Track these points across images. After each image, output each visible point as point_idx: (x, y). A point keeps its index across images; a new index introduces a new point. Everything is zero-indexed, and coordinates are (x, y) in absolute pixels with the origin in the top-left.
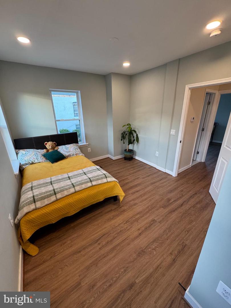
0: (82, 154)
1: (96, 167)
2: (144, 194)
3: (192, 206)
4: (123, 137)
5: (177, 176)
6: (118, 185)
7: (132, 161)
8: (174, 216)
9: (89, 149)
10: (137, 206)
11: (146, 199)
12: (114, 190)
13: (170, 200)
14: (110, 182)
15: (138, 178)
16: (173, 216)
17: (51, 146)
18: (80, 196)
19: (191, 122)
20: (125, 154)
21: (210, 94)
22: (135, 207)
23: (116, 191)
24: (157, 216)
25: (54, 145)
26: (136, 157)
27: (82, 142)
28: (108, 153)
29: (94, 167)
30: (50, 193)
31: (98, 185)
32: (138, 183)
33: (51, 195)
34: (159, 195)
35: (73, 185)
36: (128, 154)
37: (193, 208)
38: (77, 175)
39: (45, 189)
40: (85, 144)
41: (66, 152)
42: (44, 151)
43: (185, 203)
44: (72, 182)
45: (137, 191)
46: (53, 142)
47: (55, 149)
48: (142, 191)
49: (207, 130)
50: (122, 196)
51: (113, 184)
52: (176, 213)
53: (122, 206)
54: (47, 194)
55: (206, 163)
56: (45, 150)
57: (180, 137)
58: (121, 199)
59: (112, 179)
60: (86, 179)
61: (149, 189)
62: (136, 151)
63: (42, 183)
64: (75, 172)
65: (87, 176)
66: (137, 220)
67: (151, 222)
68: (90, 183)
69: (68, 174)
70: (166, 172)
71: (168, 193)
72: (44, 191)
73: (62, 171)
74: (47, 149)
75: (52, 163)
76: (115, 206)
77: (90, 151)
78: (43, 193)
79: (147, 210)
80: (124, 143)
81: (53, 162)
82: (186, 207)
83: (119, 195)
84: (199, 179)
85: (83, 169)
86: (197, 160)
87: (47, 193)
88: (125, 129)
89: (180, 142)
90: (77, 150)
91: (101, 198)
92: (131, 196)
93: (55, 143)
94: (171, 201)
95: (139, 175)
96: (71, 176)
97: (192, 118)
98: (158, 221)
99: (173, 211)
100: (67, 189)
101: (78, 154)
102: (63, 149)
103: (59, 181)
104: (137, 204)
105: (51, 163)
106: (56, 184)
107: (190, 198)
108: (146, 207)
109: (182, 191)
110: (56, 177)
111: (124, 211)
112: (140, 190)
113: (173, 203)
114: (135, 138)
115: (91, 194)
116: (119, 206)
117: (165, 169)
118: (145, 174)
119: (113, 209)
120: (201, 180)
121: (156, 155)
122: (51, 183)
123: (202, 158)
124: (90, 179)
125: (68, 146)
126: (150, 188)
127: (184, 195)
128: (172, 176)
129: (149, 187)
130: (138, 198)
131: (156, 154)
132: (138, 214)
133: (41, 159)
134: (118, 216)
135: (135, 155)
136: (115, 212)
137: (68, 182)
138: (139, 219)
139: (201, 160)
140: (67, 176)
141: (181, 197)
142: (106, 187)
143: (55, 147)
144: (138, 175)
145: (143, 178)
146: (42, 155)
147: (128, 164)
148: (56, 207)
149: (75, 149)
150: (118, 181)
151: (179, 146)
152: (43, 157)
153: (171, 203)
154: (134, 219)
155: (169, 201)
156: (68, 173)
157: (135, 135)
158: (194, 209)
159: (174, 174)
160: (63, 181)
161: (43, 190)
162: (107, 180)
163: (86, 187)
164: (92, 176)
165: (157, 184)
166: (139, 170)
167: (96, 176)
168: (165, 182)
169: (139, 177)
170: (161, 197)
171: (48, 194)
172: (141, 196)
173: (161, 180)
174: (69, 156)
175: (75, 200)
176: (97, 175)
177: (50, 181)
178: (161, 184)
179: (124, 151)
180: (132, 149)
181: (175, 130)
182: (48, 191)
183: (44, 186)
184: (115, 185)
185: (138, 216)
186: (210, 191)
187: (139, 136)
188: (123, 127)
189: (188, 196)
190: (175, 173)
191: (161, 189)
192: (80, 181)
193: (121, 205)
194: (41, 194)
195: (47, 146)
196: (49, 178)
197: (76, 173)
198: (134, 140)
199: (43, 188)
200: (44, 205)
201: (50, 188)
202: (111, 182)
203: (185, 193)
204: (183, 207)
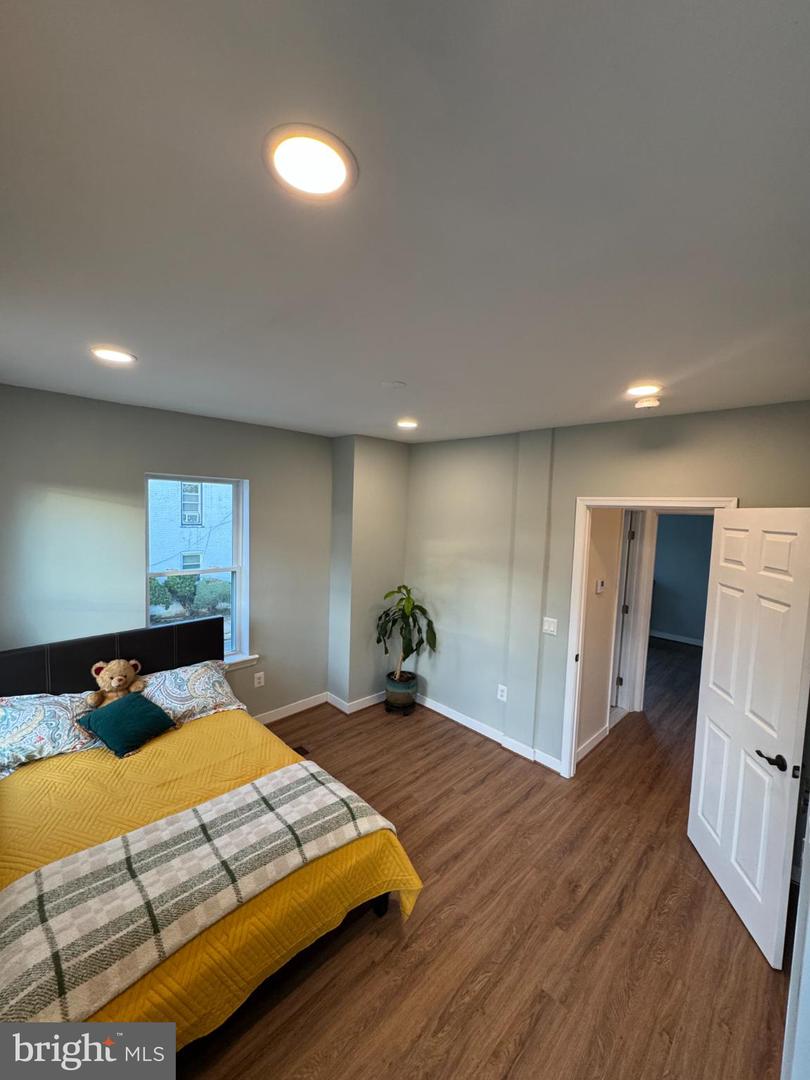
0: (239, 703)
1: (306, 769)
2: (484, 867)
3: (653, 907)
4: (383, 633)
5: (575, 775)
6: (397, 842)
7: (415, 716)
8: (606, 961)
9: (257, 675)
10: (466, 929)
11: (493, 892)
12: (382, 867)
13: (576, 886)
14: (368, 835)
15: (447, 793)
16: (601, 961)
17: (120, 680)
18: (260, 924)
19: (597, 594)
20: (391, 689)
21: (632, 512)
22: (461, 934)
23: (389, 869)
24: (550, 970)
25: (131, 673)
26: (428, 699)
27: (237, 651)
28: (325, 686)
29: (295, 766)
30: (132, 928)
31: (324, 856)
32: (450, 814)
33: (135, 941)
34: (535, 866)
35: (229, 872)
36: (400, 691)
37: (659, 914)
38: (234, 814)
39: (108, 907)
40: (246, 656)
41: (176, 699)
42: (85, 700)
43: (626, 895)
44: (221, 852)
45: (456, 857)
46: (128, 660)
47: (133, 689)
48: (472, 853)
49: (636, 611)
50: (410, 892)
51: (379, 841)
52: (610, 943)
53: (414, 938)
54: (121, 934)
55: (649, 715)
56: (88, 696)
57: (574, 643)
58: (408, 904)
59: (373, 822)
60: (278, 835)
61: (494, 842)
62: (428, 678)
63: (85, 870)
64: (225, 797)
65: (279, 817)
66: (479, 1005)
67: (532, 1005)
68: (297, 850)
69: (195, 811)
70: (538, 760)
71: (564, 853)
72: (102, 920)
73: (169, 796)
74: (99, 688)
75: (116, 753)
76: (386, 941)
77: (263, 684)
78: (97, 931)
79: (508, 946)
80: (386, 652)
81: (121, 752)
82: (635, 912)
83: (402, 888)
84: (643, 782)
85: (258, 782)
86: (619, 705)
87: (120, 929)
88: (392, 603)
89: (577, 660)
90: (220, 691)
91: (336, 918)
92: (438, 881)
93: (135, 666)
94: (581, 892)
95: (450, 779)
96: (213, 823)
97: (600, 584)
98: (555, 996)
99: (597, 938)
100: (204, 896)
101: (223, 704)
102: (166, 689)
103: (163, 851)
104: (467, 917)
105: (112, 754)
106: (154, 871)
107: (637, 870)
108: (501, 928)
109: (605, 839)
110: (147, 833)
111: (423, 962)
112: (464, 851)
113: (589, 898)
114: (424, 636)
115: (299, 905)
116: (399, 935)
117: (533, 748)
118: (467, 772)
119: (377, 959)
120: (651, 788)
121: (499, 697)
122: (130, 868)
123: (633, 699)
124: (294, 833)
125: (185, 673)
126: (497, 836)
127: (614, 856)
128: (558, 774)
129: (493, 829)
130: (463, 888)
131: (499, 693)
132: (476, 971)
133: (69, 737)
134: (400, 992)
135: (424, 693)
136: (387, 973)
137: (203, 858)
138: (485, 998)
139: (633, 705)
140: (195, 823)
141: (608, 871)
142: (354, 861)
143: (132, 683)
144: (445, 782)
145: (465, 793)
146: (78, 721)
147: (402, 730)
148: (157, 999)
149: (214, 685)
150: (394, 828)
151: (573, 671)
152: (78, 730)
153: (582, 901)
154: (467, 999)
155: (574, 891)
156: (198, 808)
157: (423, 623)
158: (662, 918)
159: (565, 768)
160: (179, 853)
161: (100, 911)
162: (356, 826)
163: (283, 874)
164: (299, 818)
165: (518, 816)
166: (445, 758)
167: (316, 815)
168: (543, 803)
169: (451, 790)
170: (545, 873)
171: (125, 932)
172: (474, 877)
173: (527, 796)
174: (189, 714)
175: (236, 945)
176: (316, 809)
177: (121, 856)
178: (531, 813)
179: (385, 678)
180: (411, 670)
181: (555, 621)
182: (121, 918)
183: (100, 891)
184: (384, 844)
185: (482, 979)
186: (692, 834)
187: (437, 626)
188: (386, 597)
189: (630, 860)
190: (568, 764)
191: (535, 837)
192: (253, 847)
193: (408, 932)
194: (89, 939)
195: (103, 680)
196: (118, 841)
197: (229, 802)
198: (421, 642)
199: (96, 899)
200: (104, 1000)
201: (127, 898)
202: (372, 834)
203: (616, 850)
204: (625, 915)
